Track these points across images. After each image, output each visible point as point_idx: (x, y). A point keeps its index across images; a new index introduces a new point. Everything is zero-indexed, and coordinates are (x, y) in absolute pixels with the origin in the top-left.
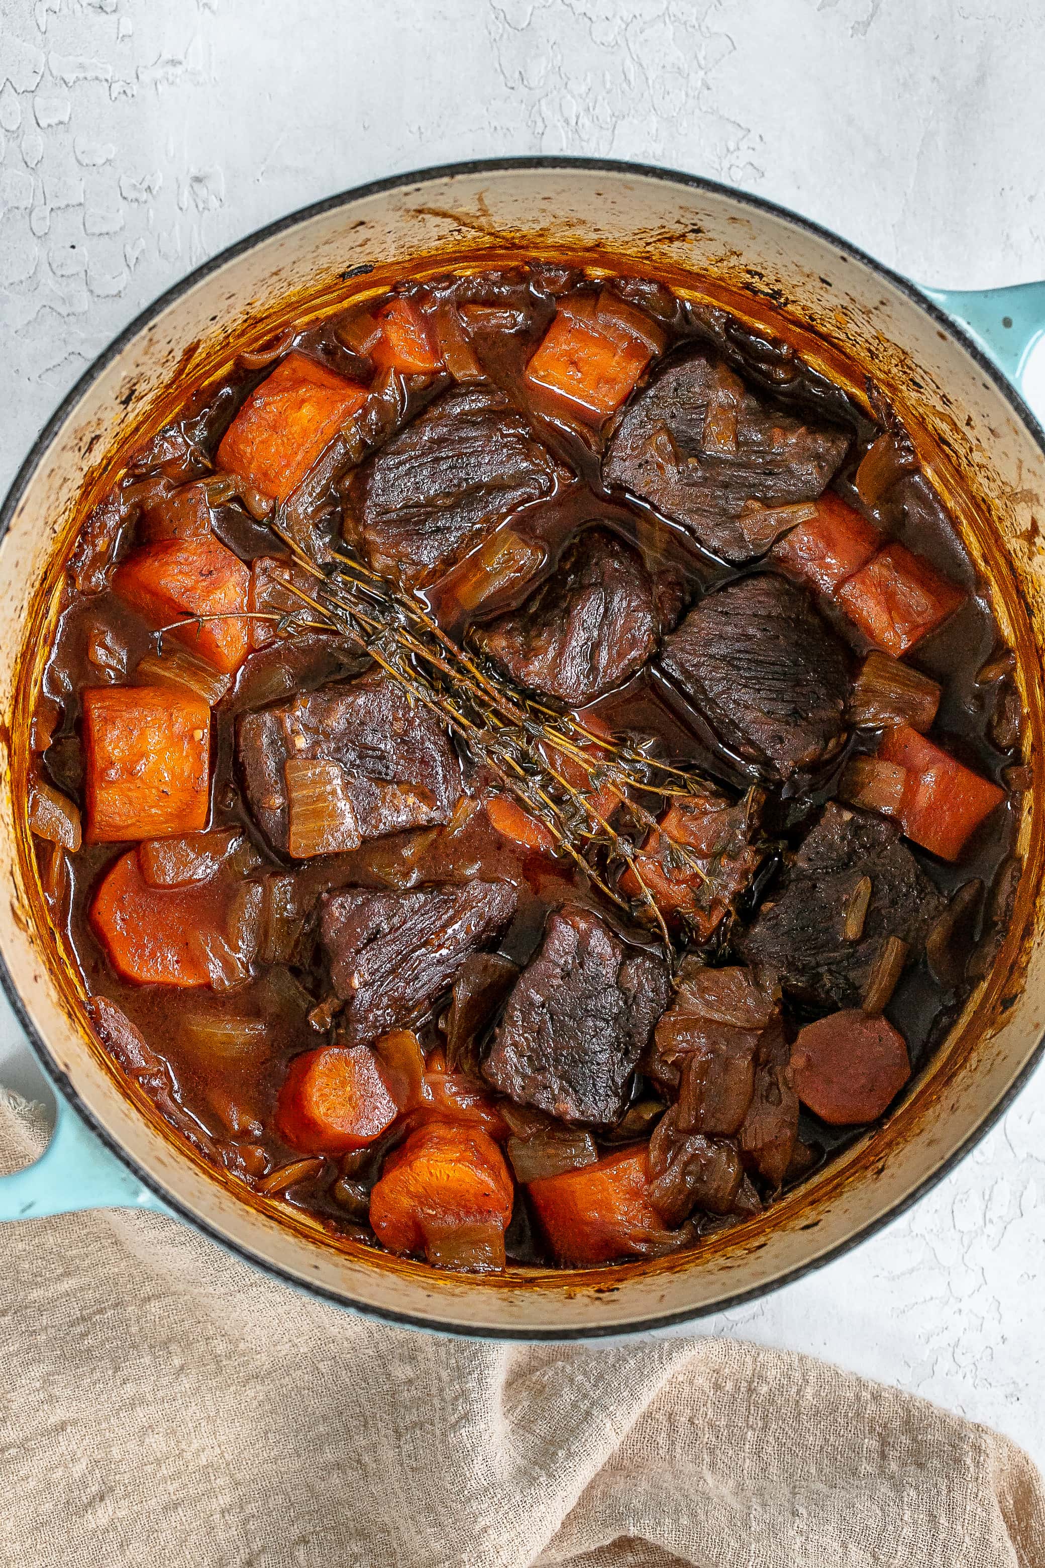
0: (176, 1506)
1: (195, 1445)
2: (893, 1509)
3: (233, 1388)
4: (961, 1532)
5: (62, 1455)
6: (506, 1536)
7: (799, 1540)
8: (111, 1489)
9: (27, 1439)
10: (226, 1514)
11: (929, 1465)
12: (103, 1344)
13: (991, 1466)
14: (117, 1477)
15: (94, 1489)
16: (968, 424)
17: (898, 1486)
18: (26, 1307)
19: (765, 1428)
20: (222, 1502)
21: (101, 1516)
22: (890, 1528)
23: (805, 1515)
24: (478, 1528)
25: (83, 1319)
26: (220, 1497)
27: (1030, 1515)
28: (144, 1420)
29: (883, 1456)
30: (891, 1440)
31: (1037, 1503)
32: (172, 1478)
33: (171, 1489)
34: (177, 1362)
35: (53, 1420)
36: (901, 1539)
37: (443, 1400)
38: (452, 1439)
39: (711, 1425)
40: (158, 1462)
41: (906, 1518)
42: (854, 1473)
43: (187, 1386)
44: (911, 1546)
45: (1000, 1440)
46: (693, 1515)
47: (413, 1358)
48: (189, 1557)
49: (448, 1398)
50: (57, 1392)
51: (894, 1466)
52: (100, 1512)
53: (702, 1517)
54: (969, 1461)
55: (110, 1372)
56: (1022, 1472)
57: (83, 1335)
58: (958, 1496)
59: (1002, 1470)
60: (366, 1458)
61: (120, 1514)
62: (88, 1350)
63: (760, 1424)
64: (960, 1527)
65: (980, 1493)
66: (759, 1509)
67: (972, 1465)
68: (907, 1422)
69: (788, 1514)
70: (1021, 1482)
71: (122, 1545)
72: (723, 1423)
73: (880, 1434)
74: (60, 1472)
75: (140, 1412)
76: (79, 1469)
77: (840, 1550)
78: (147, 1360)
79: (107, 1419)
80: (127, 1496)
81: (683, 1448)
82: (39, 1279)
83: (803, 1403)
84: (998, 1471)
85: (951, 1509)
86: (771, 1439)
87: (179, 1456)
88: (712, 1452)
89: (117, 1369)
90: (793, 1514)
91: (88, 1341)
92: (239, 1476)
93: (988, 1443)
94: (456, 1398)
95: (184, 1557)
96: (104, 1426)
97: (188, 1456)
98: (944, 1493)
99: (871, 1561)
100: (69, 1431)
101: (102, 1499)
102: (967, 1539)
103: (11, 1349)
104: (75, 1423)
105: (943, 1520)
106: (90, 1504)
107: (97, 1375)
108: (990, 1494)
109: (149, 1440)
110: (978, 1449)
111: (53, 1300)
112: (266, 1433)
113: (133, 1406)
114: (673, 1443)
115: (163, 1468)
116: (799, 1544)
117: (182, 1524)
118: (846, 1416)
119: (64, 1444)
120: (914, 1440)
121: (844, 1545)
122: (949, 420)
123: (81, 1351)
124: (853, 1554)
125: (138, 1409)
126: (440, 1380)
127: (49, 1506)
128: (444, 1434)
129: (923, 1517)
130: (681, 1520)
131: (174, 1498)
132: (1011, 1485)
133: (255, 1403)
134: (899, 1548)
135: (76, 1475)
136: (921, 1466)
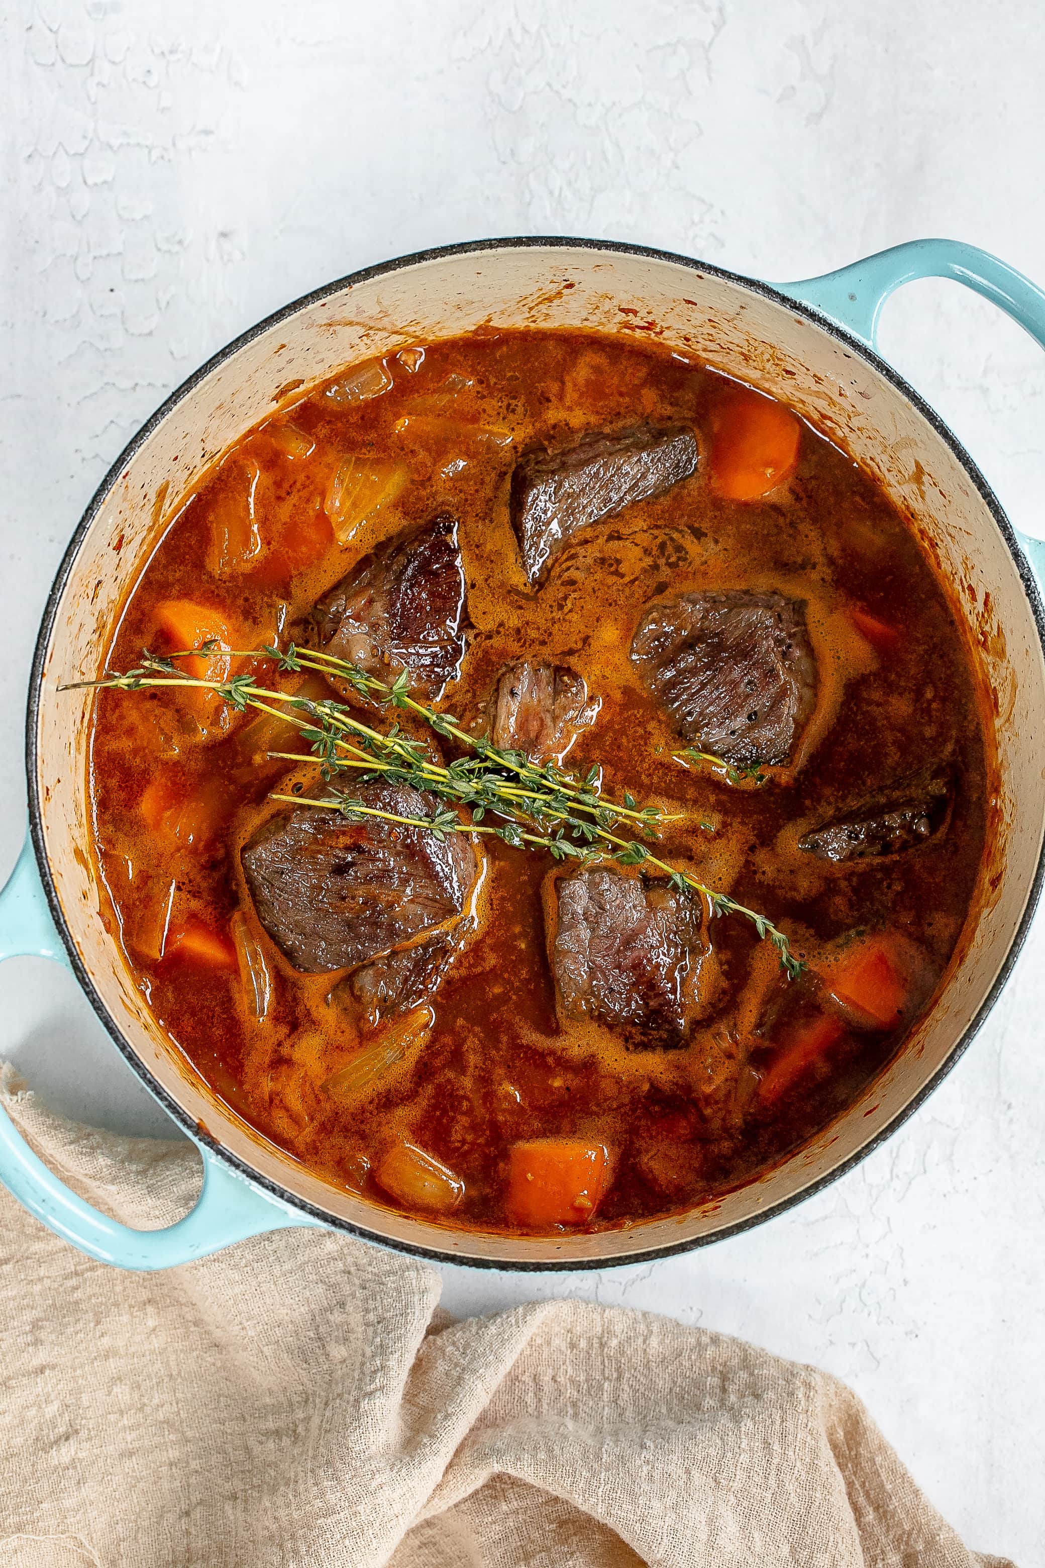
0: (131, 1454)
1: (156, 1401)
2: (731, 1439)
3: (195, 1354)
4: (793, 1457)
5: (38, 1396)
6: (399, 1492)
7: (645, 1469)
8: (77, 1432)
9: (9, 1378)
10: (174, 1468)
11: (765, 1396)
12: (90, 1298)
13: (819, 1401)
14: (83, 1422)
15: (62, 1430)
16: (841, 395)
17: (736, 1419)
18: (27, 1258)
19: (619, 1378)
20: (171, 1456)
21: (65, 1453)
22: (729, 1455)
23: (652, 1447)
24: (374, 1484)
25: (77, 1274)
26: (170, 1451)
27: (859, 1444)
28: (114, 1371)
29: (724, 1390)
30: (730, 1376)
31: (865, 1433)
32: (131, 1428)
33: (129, 1439)
34: (151, 1323)
35: (36, 1362)
36: (739, 1465)
37: (363, 1373)
38: (365, 1404)
39: (572, 1381)
40: (122, 1413)
41: (743, 1446)
42: (698, 1407)
43: (156, 1346)
44: (748, 1470)
45: (828, 1378)
46: (550, 1451)
47: (346, 1340)
48: (136, 1501)
49: (367, 1372)
50: (43, 1335)
51: (733, 1398)
52: (63, 1450)
53: (557, 1451)
54: (800, 1396)
55: (92, 1325)
56: (850, 1406)
57: (75, 1288)
58: (789, 1424)
59: (831, 1406)
60: (300, 1429)
61: (81, 1455)
62: (77, 1303)
63: (615, 1375)
64: (792, 1453)
65: (810, 1424)
66: (611, 1444)
67: (803, 1399)
68: (745, 1360)
69: (637, 1447)
70: (849, 1415)
71: (79, 1483)
72: (582, 1378)
73: (721, 1372)
74: (33, 1411)
75: (112, 1363)
76: (52, 1410)
77: (684, 1476)
78: (125, 1318)
79: (82, 1366)
80: (90, 1439)
81: (548, 1404)
82: (42, 1234)
83: (651, 1352)
84: (827, 1406)
85: (783, 1436)
86: (626, 1387)
87: (141, 1409)
88: (574, 1405)
89: (98, 1323)
90: (641, 1447)
91: (78, 1295)
92: (189, 1434)
93: (817, 1381)
94: (375, 1372)
95: (131, 1500)
96: (79, 1372)
97: (148, 1410)
98: (778, 1422)
99: (713, 1484)
100: (47, 1374)
101: (67, 1439)
102: (798, 1464)
103: (10, 1294)
104: (53, 1367)
105: (776, 1447)
106: (56, 1442)
107: (80, 1326)
108: (820, 1425)
109: (117, 1390)
110: (808, 1386)
111: (51, 1254)
112: (219, 1396)
113: (107, 1357)
114: (540, 1400)
115: (125, 1418)
116: (645, 1472)
117: (134, 1471)
118: (690, 1358)
119: (41, 1385)
120: (752, 1374)
121: (688, 1472)
122: (824, 396)
123: (69, 1303)
124: (696, 1478)
125: (111, 1360)
126: (364, 1355)
127: (19, 1441)
128: (357, 1401)
129: (758, 1444)
130: (539, 1455)
131: (130, 1447)
132: (840, 1420)
133: (213, 1369)
134: (738, 1473)
135: (47, 1416)
136: (757, 1397)
